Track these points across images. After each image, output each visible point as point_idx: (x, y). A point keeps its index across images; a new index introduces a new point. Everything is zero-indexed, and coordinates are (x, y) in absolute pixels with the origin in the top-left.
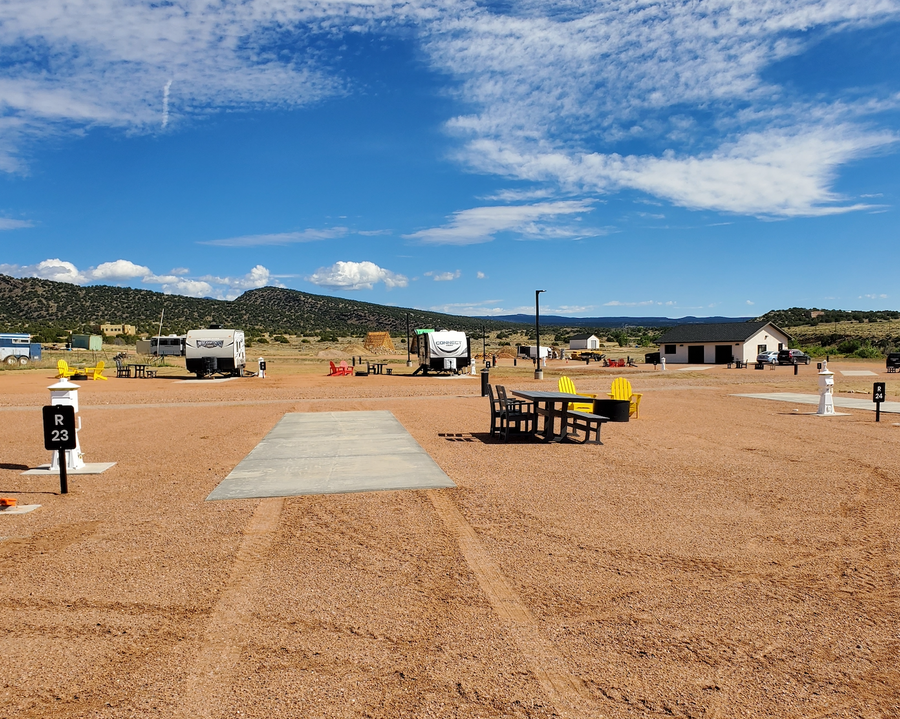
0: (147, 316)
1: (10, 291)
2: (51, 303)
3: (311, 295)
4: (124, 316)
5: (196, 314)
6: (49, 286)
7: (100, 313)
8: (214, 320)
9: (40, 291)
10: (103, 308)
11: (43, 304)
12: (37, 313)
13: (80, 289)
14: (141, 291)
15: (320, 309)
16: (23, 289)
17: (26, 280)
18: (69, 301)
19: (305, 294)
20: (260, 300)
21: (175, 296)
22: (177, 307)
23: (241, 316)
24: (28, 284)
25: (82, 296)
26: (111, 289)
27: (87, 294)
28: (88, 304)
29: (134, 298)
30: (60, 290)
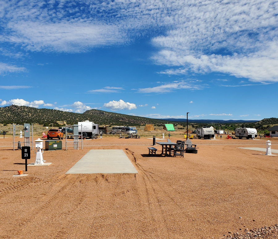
0: (58, 118)
1: (17, 110)
2: (30, 114)
3: (107, 112)
4: (52, 118)
5: (73, 118)
6: (29, 108)
7: (44, 117)
8: (79, 120)
9: (26, 110)
10: (45, 115)
11: (27, 114)
12: (25, 117)
13: (38, 109)
14: (56, 110)
15: (110, 116)
16: (21, 109)
17: (22, 106)
18: (35, 113)
19: (105, 112)
20: (91, 114)
21: (67, 112)
22: (67, 115)
24: (22, 108)
25: (38, 112)
26: (47, 109)
27: (40, 111)
28: (40, 114)
29: (54, 113)
30: (32, 110)
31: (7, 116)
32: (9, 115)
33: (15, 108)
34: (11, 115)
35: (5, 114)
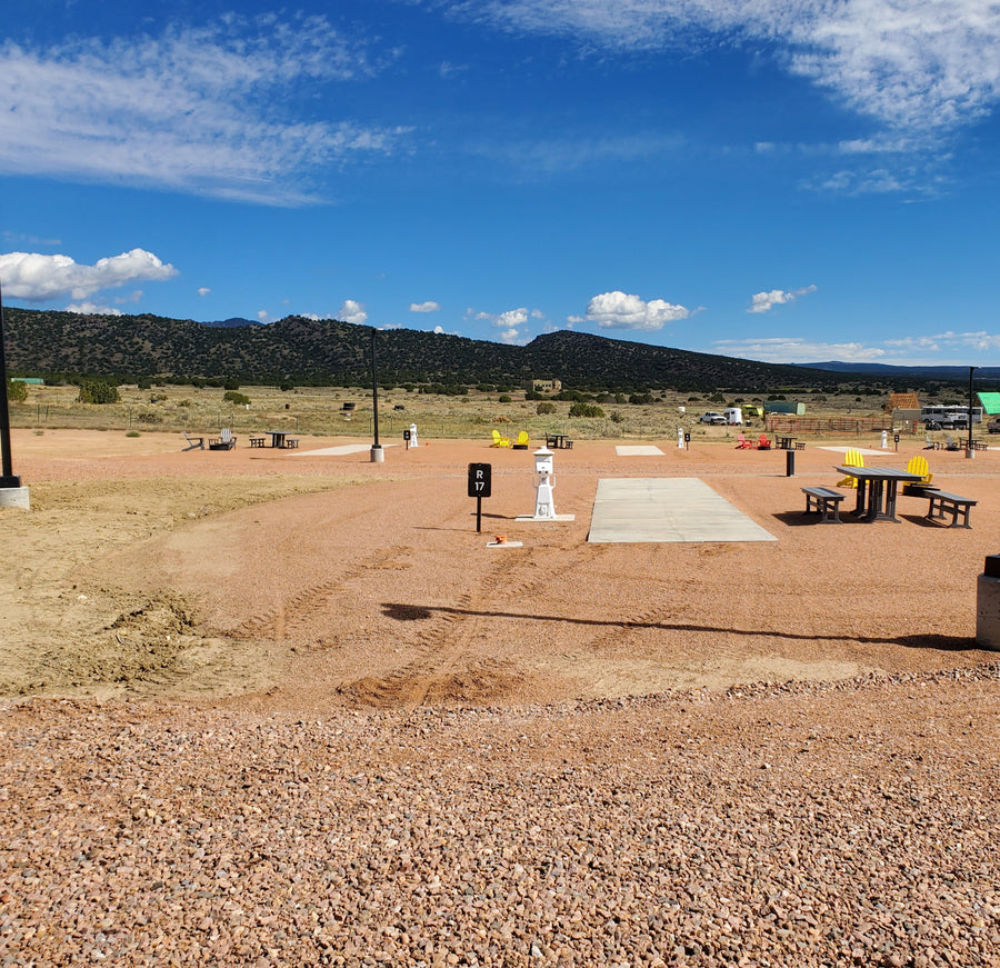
0: (460, 365)
1: (310, 334)
2: (357, 348)
4: (437, 363)
6: (349, 329)
7: (411, 360)
9: (341, 334)
10: (412, 355)
11: (348, 349)
12: (344, 359)
15: (632, 358)
16: (323, 332)
17: (323, 322)
19: (614, 341)
22: (490, 354)
23: (560, 365)
24: (326, 327)
25: (385, 340)
27: (391, 338)
29: (441, 344)
30: (362, 334)
31: (278, 355)
32: (285, 352)
33: (302, 328)
34: (295, 354)
35: (271, 348)
